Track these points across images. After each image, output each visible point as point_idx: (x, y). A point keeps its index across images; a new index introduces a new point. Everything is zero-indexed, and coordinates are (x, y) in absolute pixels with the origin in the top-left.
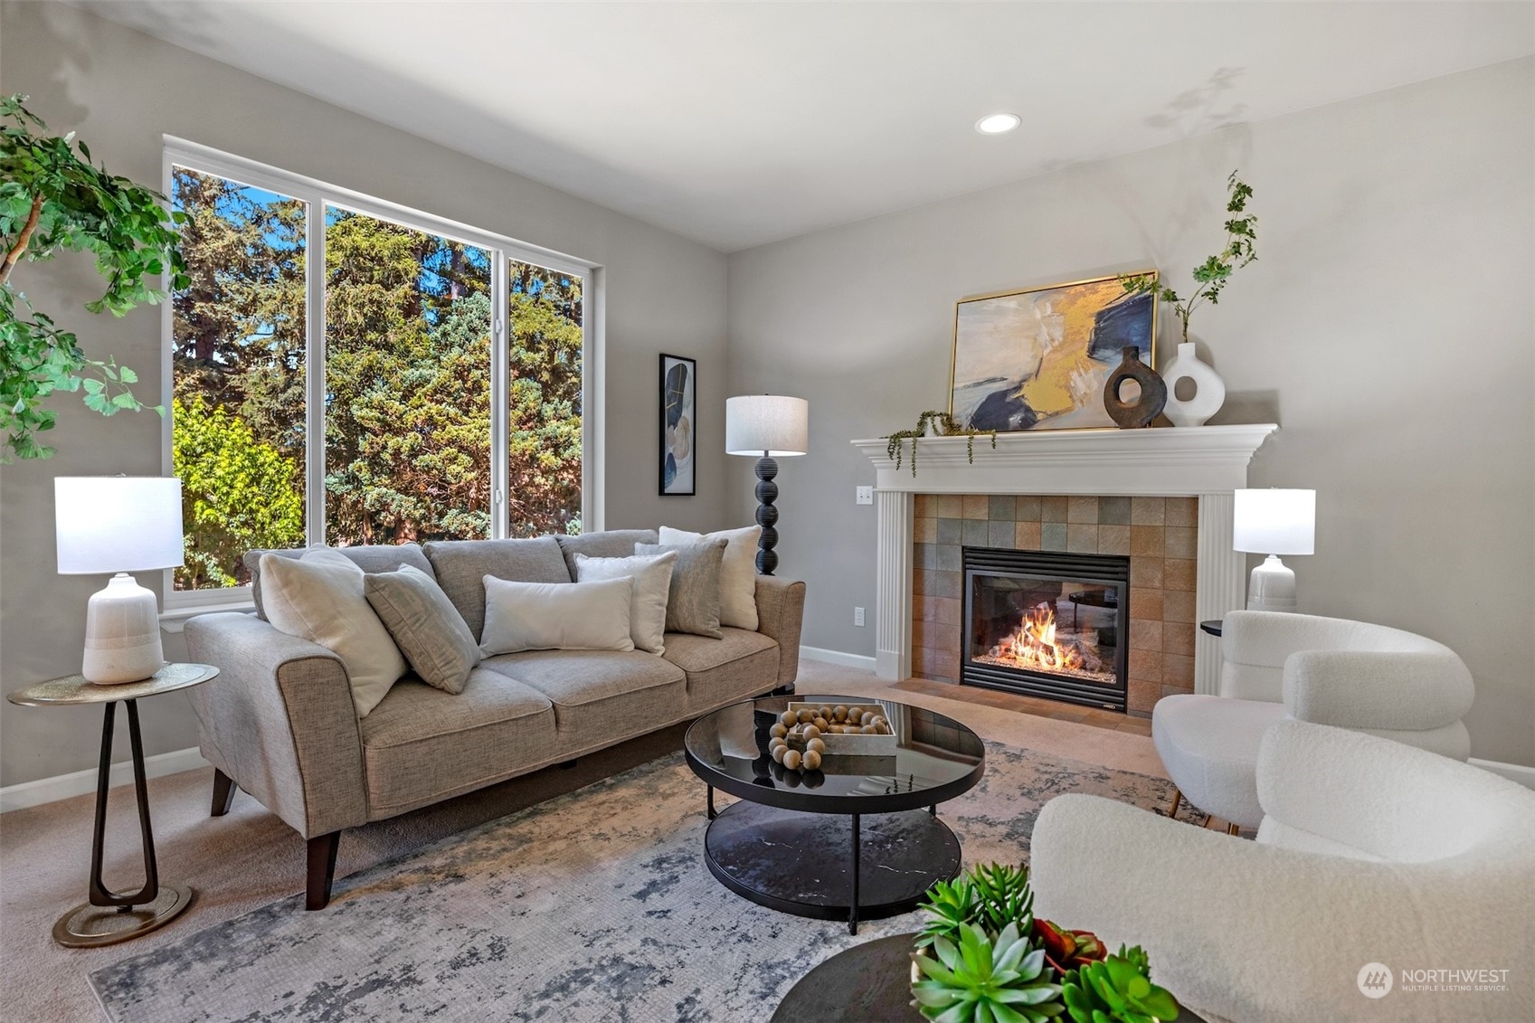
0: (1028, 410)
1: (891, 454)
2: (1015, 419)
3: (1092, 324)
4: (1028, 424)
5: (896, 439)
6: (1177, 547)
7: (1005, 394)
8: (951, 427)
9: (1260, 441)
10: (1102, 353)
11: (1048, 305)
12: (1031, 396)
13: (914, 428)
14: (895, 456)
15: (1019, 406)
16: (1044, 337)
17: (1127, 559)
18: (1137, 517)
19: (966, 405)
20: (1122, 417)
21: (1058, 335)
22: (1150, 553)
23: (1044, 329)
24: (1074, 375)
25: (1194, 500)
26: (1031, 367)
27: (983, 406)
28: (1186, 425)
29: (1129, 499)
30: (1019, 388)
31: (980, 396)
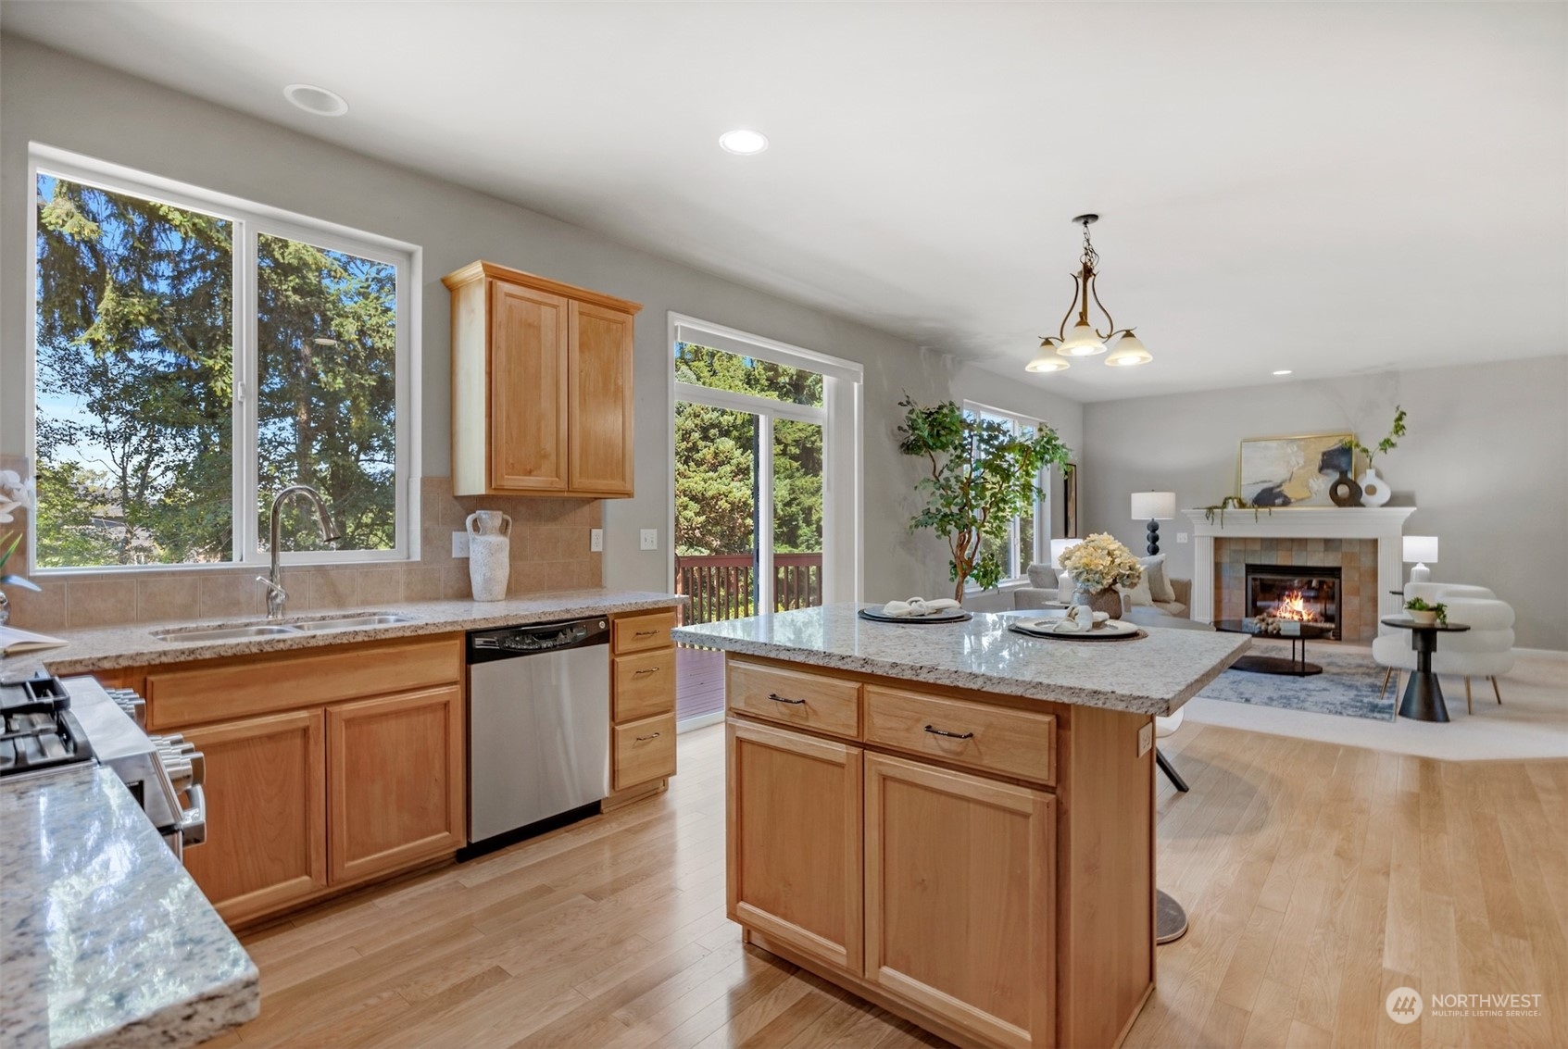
0: (1286, 497)
1: (1208, 518)
2: (1278, 501)
3: (1320, 457)
4: (1286, 502)
5: (1210, 509)
6: (1366, 562)
7: (1272, 489)
8: (1242, 505)
9: (1409, 514)
10: (1325, 471)
11: (1295, 446)
12: (1287, 490)
13: (1220, 504)
14: (1210, 518)
15: (1280, 495)
16: (1293, 460)
17: (1339, 569)
18: (1345, 548)
19: (1249, 493)
20: (1339, 502)
21: (1301, 462)
22: (1353, 565)
23: (1293, 459)
24: (1311, 481)
25: (1375, 541)
26: (1287, 476)
27: (1259, 494)
28: (1371, 506)
29: (1340, 540)
30: (1280, 486)
31: (1258, 489)
